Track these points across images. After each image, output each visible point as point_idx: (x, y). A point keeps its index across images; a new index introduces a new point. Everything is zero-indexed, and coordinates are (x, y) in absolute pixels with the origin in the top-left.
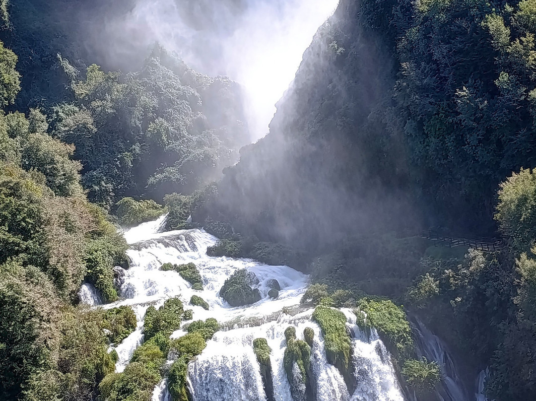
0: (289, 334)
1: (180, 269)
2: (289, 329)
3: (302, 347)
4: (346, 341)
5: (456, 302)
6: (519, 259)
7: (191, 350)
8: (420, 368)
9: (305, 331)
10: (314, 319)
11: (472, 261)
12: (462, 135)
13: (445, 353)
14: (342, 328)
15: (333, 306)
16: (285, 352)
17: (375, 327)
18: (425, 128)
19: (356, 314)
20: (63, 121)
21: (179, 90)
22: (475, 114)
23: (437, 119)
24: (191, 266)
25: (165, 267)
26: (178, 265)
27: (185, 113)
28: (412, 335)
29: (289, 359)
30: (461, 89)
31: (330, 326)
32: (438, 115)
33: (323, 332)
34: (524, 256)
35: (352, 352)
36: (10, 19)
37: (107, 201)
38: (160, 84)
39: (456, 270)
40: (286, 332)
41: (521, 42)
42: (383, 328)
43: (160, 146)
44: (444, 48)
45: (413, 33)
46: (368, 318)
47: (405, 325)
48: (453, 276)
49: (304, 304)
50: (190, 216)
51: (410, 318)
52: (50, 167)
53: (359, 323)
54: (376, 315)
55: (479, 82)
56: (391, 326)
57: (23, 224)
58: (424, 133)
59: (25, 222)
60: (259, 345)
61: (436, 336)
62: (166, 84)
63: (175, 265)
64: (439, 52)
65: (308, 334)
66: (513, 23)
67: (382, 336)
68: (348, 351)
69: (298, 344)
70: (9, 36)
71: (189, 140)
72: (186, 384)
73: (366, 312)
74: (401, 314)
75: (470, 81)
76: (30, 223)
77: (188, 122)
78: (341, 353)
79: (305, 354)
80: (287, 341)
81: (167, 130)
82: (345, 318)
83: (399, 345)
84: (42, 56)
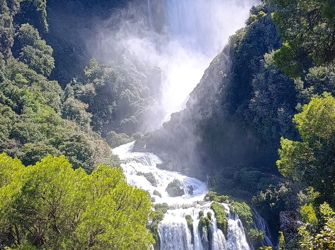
0: (201, 214)
1: (146, 175)
2: (201, 212)
3: (206, 220)
4: (225, 219)
5: (272, 205)
6: (299, 193)
7: (159, 218)
8: (255, 232)
9: (208, 213)
10: (212, 208)
11: (280, 187)
12: (279, 127)
13: (266, 226)
14: (224, 213)
15: (219, 202)
16: (199, 222)
17: (238, 214)
18: (263, 121)
19: (229, 207)
20: (76, 84)
21: (136, 73)
22: (285, 120)
23: (268, 118)
24: (151, 174)
25: (139, 174)
26: (145, 173)
27: (139, 86)
28: (253, 218)
29: (201, 225)
30: (280, 109)
31: (219, 212)
32: (269, 116)
33: (216, 215)
34: (301, 192)
35: (227, 223)
36: (48, 27)
37: (100, 130)
38: (127, 70)
39: (273, 191)
40: (199, 213)
41: (308, 90)
42: (241, 214)
43: (127, 104)
44: (274, 86)
45: (261, 76)
46: (235, 209)
47: (249, 213)
48: (272, 194)
49: (206, 200)
50: (145, 145)
51: (252, 210)
52: (78, 115)
53: (231, 212)
54: (238, 208)
55: (288, 104)
56: (244, 214)
57: (83, 155)
58: (262, 123)
59: (84, 154)
60: (188, 218)
61: (262, 218)
62: (130, 69)
63: (144, 173)
64: (272, 88)
65: (209, 215)
66: (306, 79)
67: (240, 218)
68: (226, 223)
69: (205, 219)
70: (47, 37)
71: (141, 101)
72: (158, 233)
73: (234, 207)
74: (249, 208)
75: (284, 103)
76: (86, 155)
77: (141, 91)
78: (223, 224)
79: (208, 224)
80: (200, 217)
81: (131, 96)
82: (224, 208)
83: (247, 222)
84: (64, 48)
